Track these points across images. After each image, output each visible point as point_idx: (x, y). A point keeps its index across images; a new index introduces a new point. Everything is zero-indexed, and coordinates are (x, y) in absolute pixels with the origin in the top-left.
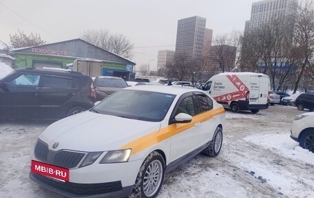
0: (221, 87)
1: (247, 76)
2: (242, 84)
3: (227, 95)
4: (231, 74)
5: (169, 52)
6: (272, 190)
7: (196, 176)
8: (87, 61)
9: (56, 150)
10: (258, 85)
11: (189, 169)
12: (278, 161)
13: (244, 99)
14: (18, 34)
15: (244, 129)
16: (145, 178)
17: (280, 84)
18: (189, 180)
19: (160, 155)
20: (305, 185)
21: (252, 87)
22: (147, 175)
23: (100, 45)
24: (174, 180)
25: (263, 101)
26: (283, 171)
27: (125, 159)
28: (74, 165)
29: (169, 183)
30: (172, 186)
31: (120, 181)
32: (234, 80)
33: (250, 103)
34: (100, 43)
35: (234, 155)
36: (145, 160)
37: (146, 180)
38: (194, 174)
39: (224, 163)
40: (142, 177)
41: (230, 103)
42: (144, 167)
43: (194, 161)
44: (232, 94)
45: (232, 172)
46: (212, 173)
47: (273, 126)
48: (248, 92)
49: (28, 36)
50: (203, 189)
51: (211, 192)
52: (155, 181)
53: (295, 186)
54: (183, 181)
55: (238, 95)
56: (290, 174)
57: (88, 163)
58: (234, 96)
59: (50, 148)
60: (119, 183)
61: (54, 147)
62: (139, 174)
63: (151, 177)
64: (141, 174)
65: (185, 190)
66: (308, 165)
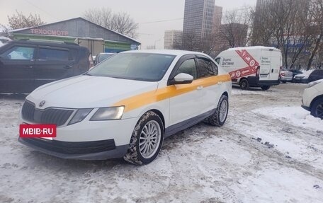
0: (229, 64)
1: (258, 50)
2: (253, 59)
3: (236, 71)
4: (240, 49)
5: (176, 32)
6: (279, 154)
7: (199, 142)
8: (89, 40)
9: (43, 108)
10: (269, 60)
11: (192, 137)
12: (288, 130)
13: (254, 75)
14: (16, 15)
15: (252, 103)
16: (141, 138)
17: (293, 62)
18: (190, 146)
19: (157, 116)
20: (316, 150)
21: (263, 62)
22: (143, 136)
23: (103, 25)
24: (175, 146)
25: (274, 77)
26: (293, 138)
27: (118, 117)
28: (62, 123)
29: (169, 148)
30: (172, 151)
31: (113, 140)
32: (244, 55)
33: (261, 79)
34: (103, 23)
35: (241, 125)
36: (141, 119)
37: (142, 141)
38: (197, 141)
39: (229, 131)
40: (138, 137)
41: (239, 79)
42: (139, 126)
43: (197, 130)
44: (241, 70)
45: (237, 139)
46: (215, 140)
47: (284, 100)
48: (259, 67)
49: (27, 17)
50: (205, 153)
51: (214, 155)
52: (153, 143)
53: (305, 151)
54: (184, 147)
55: (248, 71)
56: (299, 140)
57: (77, 120)
58: (243, 72)
59: (37, 107)
60: (112, 141)
61: (41, 106)
62: (134, 133)
63: (148, 138)
64: (136, 133)
65: (186, 155)
66: (320, 132)
